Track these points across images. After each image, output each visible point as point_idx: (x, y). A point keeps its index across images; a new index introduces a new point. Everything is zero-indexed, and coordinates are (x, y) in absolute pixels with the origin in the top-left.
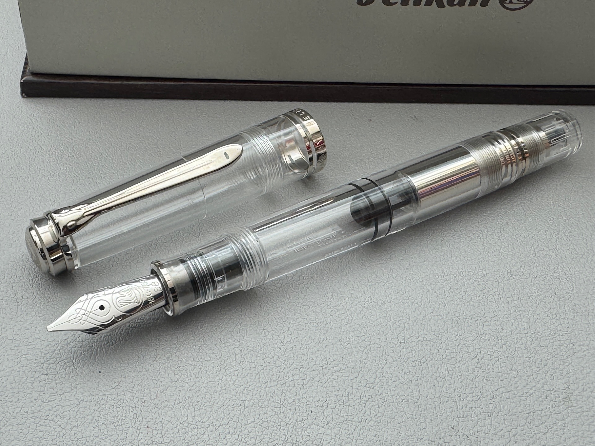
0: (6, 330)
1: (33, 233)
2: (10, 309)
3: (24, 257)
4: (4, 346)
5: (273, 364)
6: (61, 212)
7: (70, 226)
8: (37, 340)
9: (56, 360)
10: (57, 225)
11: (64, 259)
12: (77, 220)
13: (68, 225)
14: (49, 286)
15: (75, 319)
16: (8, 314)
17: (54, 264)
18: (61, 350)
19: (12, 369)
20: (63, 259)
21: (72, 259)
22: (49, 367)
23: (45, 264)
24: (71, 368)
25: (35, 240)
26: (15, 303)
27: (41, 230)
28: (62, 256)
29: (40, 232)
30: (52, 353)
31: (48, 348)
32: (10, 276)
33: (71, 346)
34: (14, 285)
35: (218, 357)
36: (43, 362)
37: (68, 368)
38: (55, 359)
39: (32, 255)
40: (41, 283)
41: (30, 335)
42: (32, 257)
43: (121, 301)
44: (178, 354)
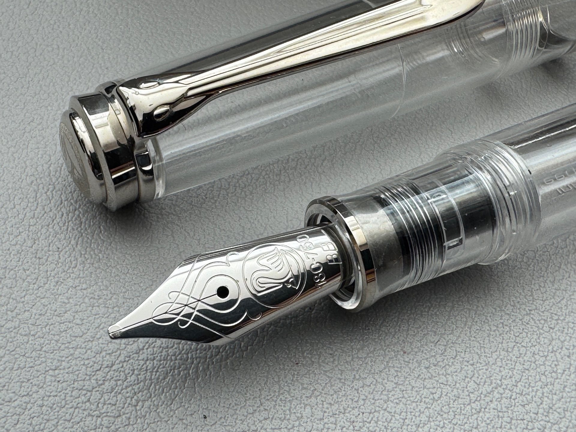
0: (14, 314)
1: (79, 123)
2: (24, 270)
3: (51, 168)
4: (10, 346)
5: (544, 418)
6: (141, 86)
7: (159, 116)
8: (78, 339)
9: (117, 385)
10: (131, 111)
11: (137, 179)
12: (172, 104)
13: (156, 112)
14: (100, 227)
15: (166, 314)
16: (21, 281)
17: (116, 188)
18: (125, 364)
19: (27, 399)
20: (135, 179)
21: (152, 179)
22: (102, 400)
23: (98, 188)
24: (147, 404)
25: (81, 137)
26: (34, 259)
27: (95, 119)
28: (134, 172)
29: (94, 123)
30: (107, 369)
31: (99, 358)
32: (24, 204)
33: (145, 356)
34: (32, 222)
35: (436, 396)
36: (90, 388)
37: (140, 404)
38: (113, 382)
39: (73, 167)
40: (83, 220)
41: (63, 327)
42: (72, 172)
43: (261, 280)
44: (358, 384)
